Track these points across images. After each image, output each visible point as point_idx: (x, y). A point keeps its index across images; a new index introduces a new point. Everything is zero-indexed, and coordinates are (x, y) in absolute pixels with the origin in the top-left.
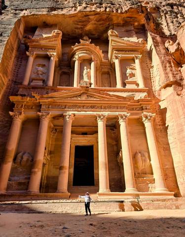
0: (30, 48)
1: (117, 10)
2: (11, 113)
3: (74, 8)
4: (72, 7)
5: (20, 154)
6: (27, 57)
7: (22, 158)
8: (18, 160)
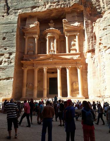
0: (25, 34)
1: (67, 6)
2: (22, 68)
3: (44, 6)
4: (43, 5)
5: (28, 84)
6: (25, 39)
7: (29, 85)
8: (28, 86)
